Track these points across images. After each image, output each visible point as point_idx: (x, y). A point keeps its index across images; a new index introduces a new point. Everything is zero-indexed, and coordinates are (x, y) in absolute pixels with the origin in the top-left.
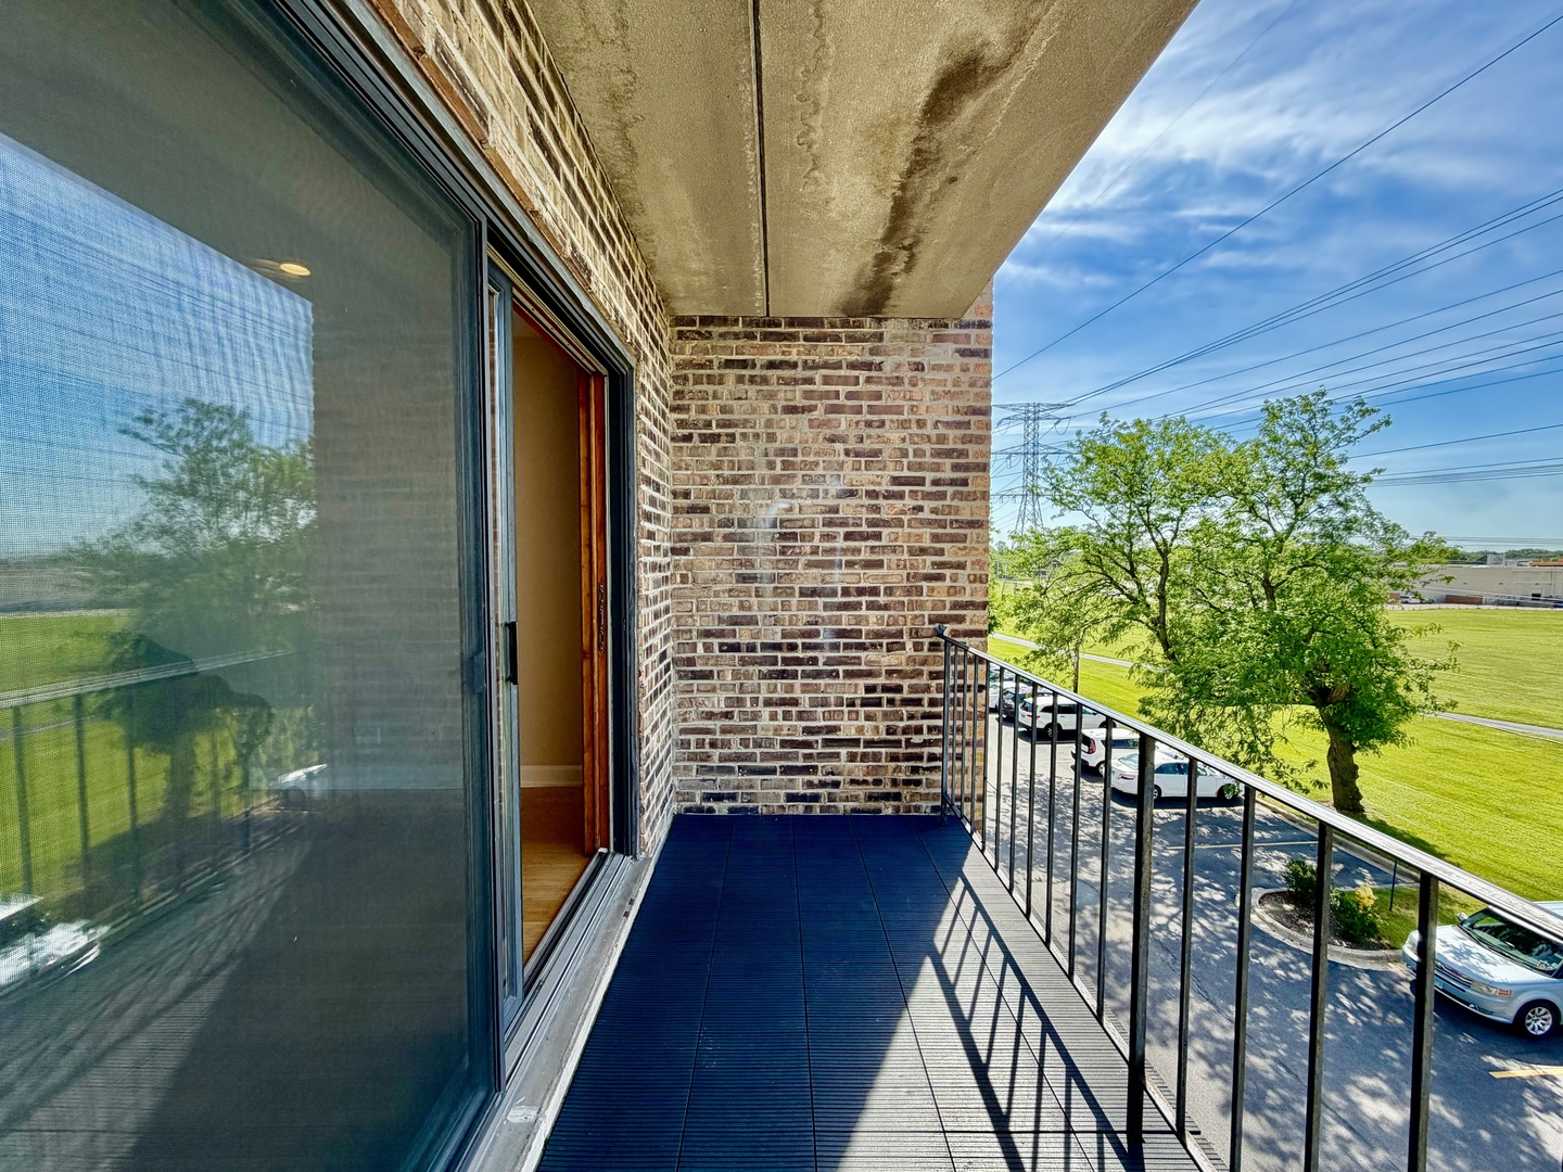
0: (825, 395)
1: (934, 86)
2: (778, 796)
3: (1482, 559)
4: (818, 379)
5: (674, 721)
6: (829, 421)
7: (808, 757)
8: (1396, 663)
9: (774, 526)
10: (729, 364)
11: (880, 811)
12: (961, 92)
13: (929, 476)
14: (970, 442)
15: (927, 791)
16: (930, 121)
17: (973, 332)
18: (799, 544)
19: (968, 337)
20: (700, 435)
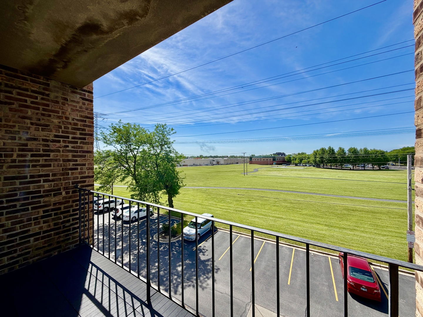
0: (19, 100)
4: (14, 92)
6: (21, 110)
7: (11, 247)
8: (178, 179)
11: (51, 255)
13: (71, 136)
14: (86, 127)
16: (80, 33)
19: (85, 94)
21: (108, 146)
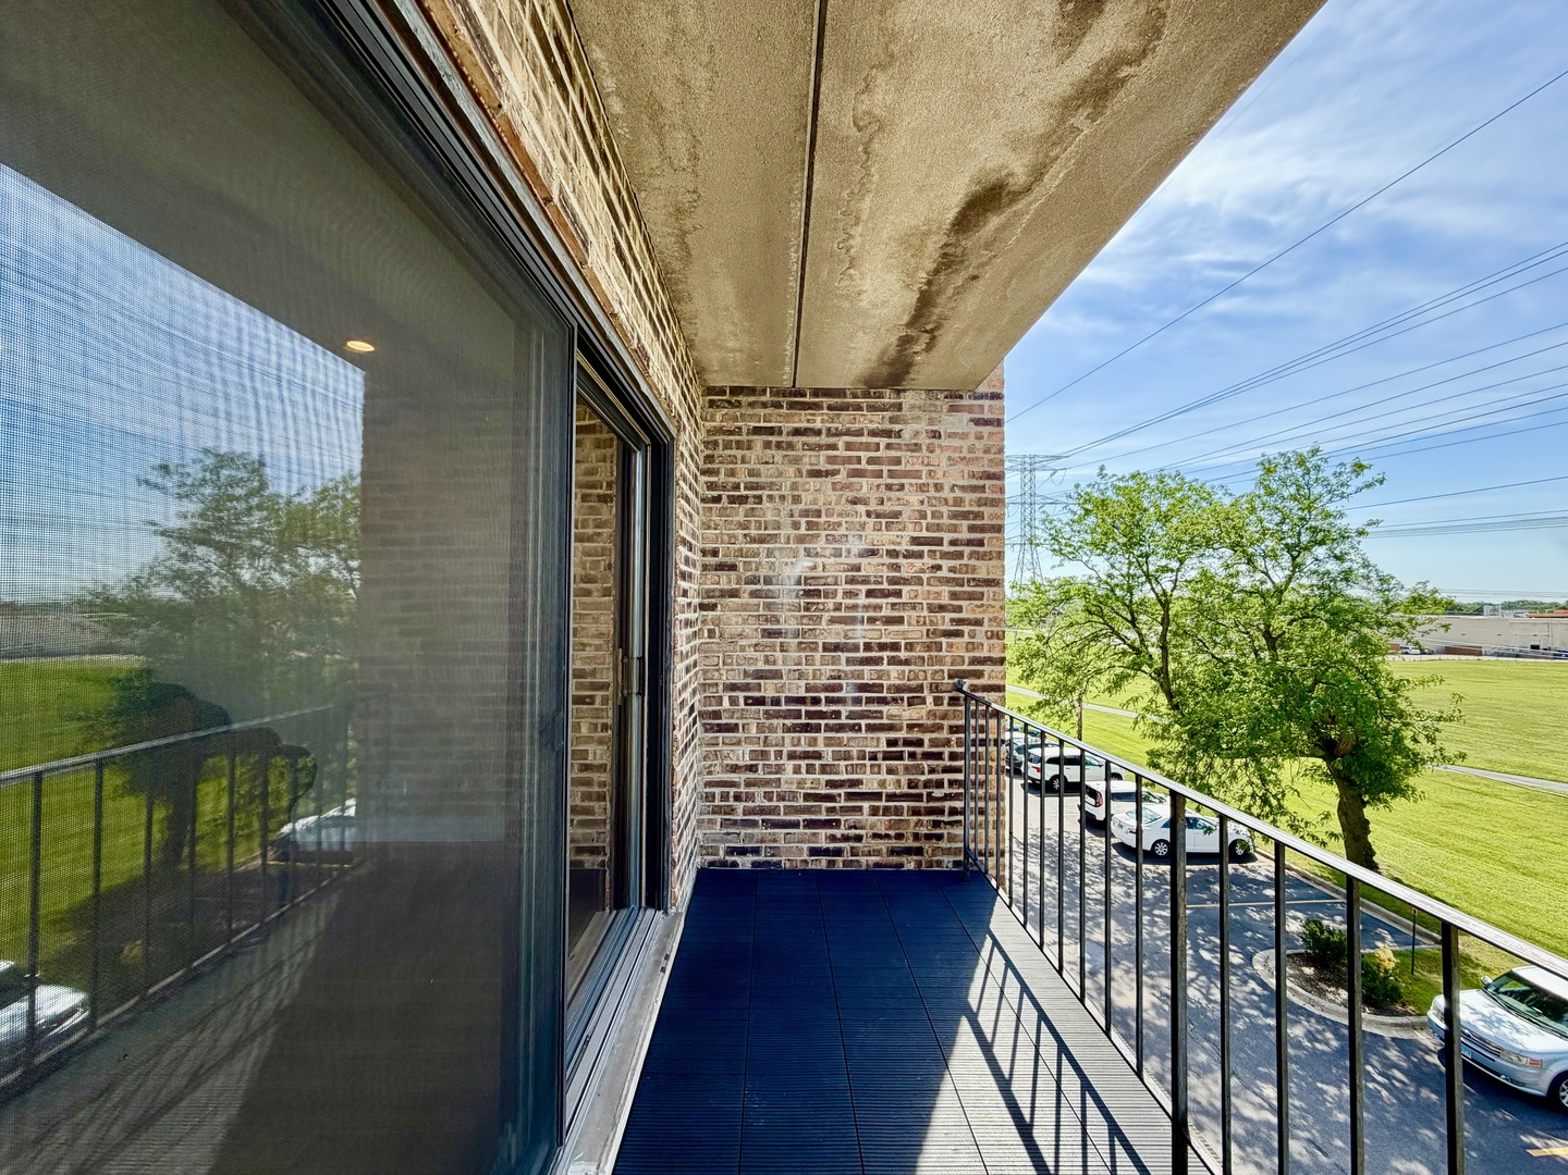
0: (848, 460)
1: (962, 205)
2: (801, 850)
3: (1479, 611)
4: (841, 445)
5: (700, 773)
6: (851, 484)
7: (831, 810)
8: (1401, 715)
9: (799, 583)
10: (757, 431)
11: (902, 865)
12: (986, 211)
13: (947, 537)
14: (985, 505)
15: (949, 845)
16: (957, 232)
17: (986, 403)
18: (823, 600)
19: (981, 407)
20: (728, 496)
21: (1066, 563)
